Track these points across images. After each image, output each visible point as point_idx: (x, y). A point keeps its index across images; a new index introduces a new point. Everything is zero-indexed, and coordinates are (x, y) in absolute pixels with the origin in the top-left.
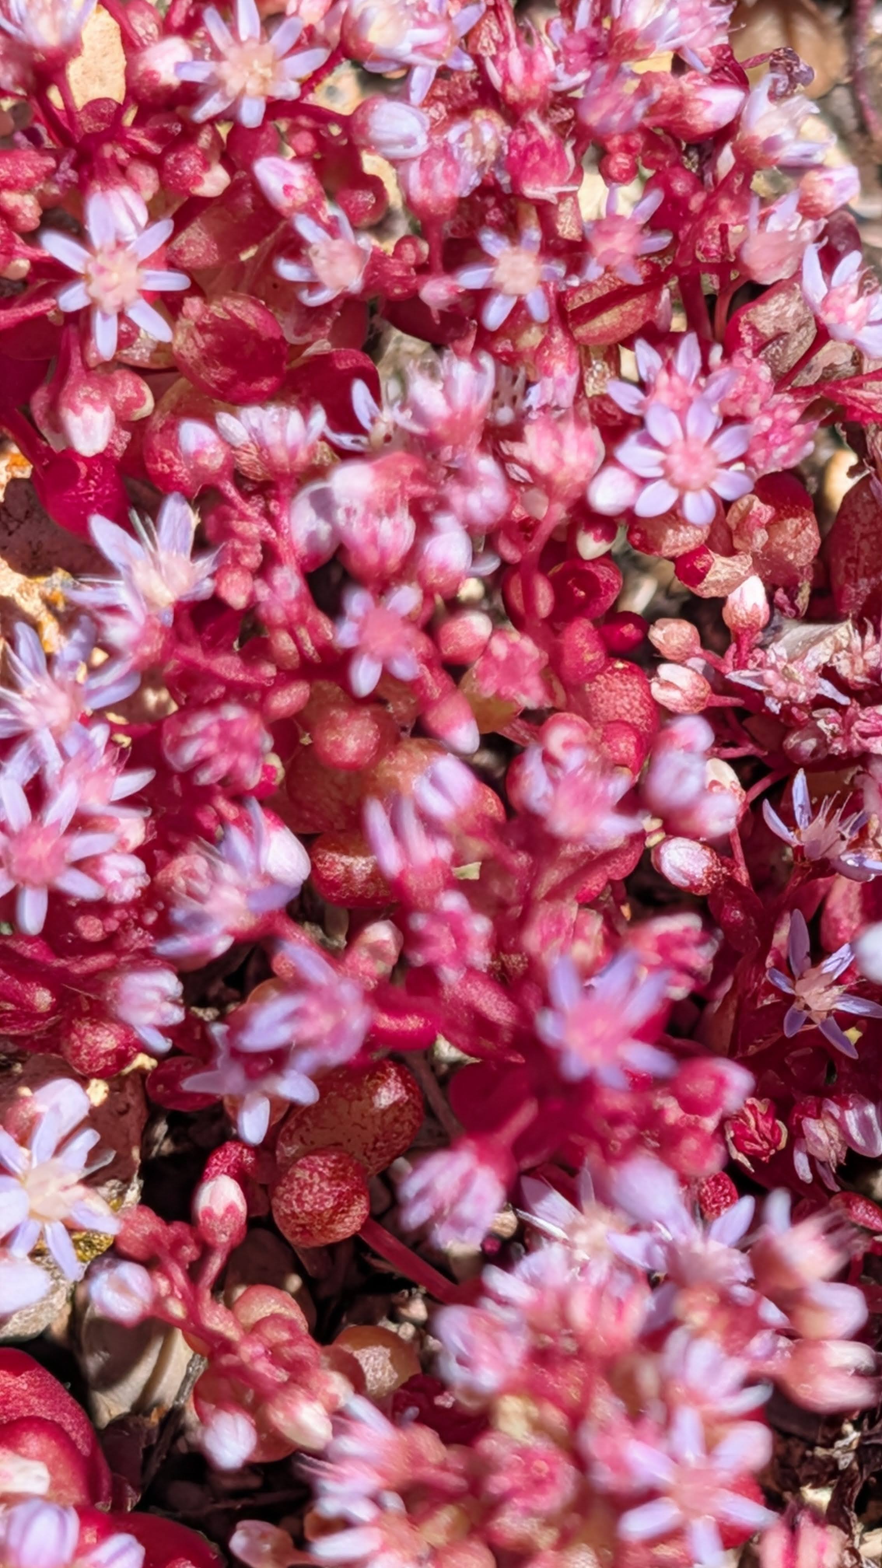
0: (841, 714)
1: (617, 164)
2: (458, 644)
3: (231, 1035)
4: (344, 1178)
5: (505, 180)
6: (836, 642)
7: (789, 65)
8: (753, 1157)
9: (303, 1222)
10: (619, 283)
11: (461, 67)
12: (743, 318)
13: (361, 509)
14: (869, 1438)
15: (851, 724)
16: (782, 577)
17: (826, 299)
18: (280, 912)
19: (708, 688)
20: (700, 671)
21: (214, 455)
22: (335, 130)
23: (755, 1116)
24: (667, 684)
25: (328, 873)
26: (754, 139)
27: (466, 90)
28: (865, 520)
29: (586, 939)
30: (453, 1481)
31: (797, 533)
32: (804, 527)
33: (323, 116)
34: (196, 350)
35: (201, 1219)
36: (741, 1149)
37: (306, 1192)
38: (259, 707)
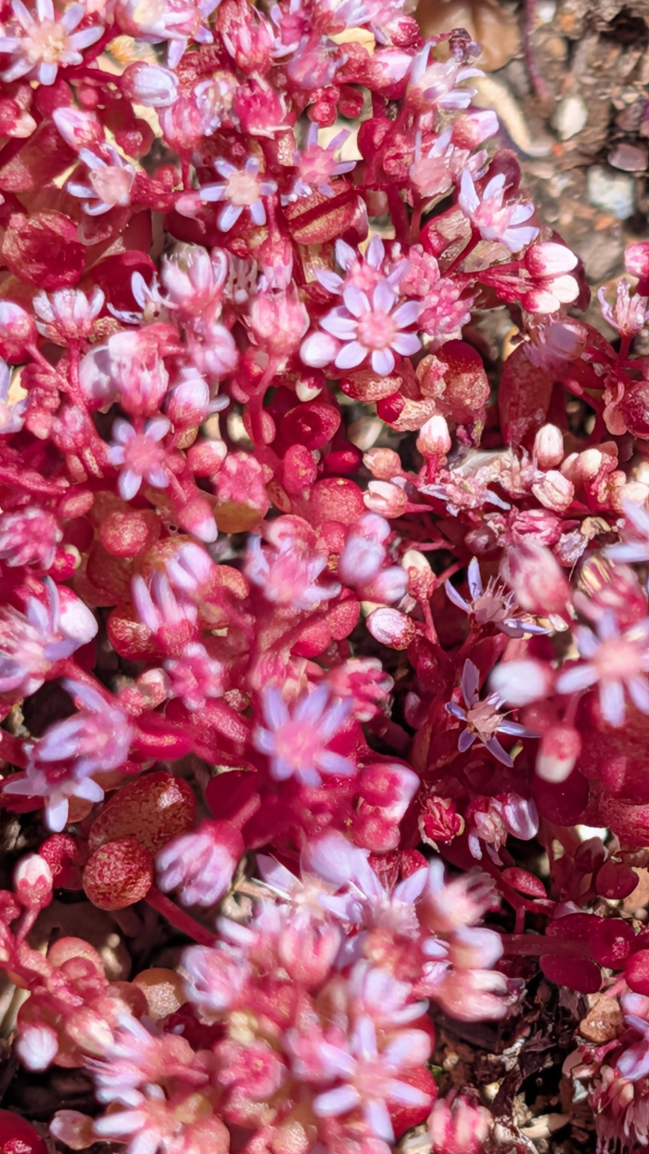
0: (505, 517)
1: (321, 110)
2: (201, 462)
3: (34, 751)
4: (132, 859)
5: (236, 122)
6: (501, 464)
7: (463, 41)
8: (439, 841)
9: (104, 891)
10: (325, 199)
11: (205, 41)
12: (432, 228)
13: (129, 364)
14: (528, 1047)
15: (512, 523)
16: (461, 416)
17: (479, 208)
18: (69, 659)
19: (406, 499)
20: (402, 487)
21: (22, 326)
22: (113, 87)
23: (440, 811)
24: (375, 496)
25: (120, 635)
26: (418, 89)
27: (211, 58)
28: (523, 374)
29: (296, 678)
30: (197, 1076)
31: (471, 384)
32: (476, 379)
33: (103, 77)
34: (18, 253)
35: (19, 888)
36: (429, 835)
37: (106, 869)
38: (56, 512)
